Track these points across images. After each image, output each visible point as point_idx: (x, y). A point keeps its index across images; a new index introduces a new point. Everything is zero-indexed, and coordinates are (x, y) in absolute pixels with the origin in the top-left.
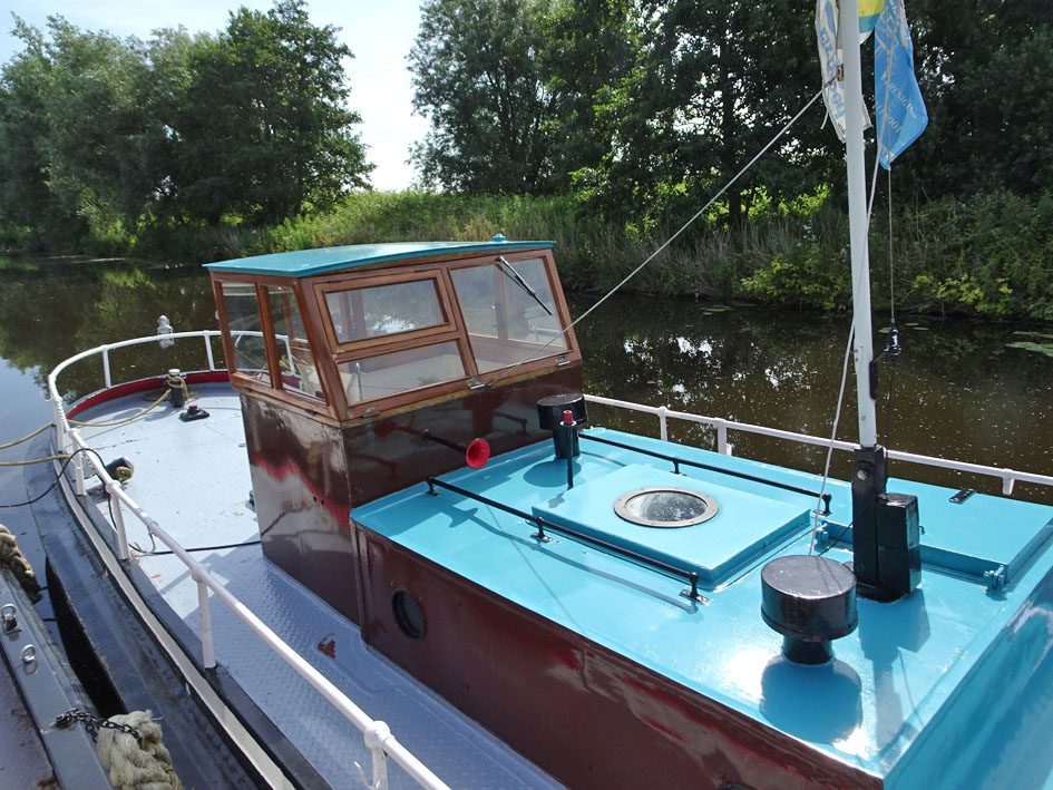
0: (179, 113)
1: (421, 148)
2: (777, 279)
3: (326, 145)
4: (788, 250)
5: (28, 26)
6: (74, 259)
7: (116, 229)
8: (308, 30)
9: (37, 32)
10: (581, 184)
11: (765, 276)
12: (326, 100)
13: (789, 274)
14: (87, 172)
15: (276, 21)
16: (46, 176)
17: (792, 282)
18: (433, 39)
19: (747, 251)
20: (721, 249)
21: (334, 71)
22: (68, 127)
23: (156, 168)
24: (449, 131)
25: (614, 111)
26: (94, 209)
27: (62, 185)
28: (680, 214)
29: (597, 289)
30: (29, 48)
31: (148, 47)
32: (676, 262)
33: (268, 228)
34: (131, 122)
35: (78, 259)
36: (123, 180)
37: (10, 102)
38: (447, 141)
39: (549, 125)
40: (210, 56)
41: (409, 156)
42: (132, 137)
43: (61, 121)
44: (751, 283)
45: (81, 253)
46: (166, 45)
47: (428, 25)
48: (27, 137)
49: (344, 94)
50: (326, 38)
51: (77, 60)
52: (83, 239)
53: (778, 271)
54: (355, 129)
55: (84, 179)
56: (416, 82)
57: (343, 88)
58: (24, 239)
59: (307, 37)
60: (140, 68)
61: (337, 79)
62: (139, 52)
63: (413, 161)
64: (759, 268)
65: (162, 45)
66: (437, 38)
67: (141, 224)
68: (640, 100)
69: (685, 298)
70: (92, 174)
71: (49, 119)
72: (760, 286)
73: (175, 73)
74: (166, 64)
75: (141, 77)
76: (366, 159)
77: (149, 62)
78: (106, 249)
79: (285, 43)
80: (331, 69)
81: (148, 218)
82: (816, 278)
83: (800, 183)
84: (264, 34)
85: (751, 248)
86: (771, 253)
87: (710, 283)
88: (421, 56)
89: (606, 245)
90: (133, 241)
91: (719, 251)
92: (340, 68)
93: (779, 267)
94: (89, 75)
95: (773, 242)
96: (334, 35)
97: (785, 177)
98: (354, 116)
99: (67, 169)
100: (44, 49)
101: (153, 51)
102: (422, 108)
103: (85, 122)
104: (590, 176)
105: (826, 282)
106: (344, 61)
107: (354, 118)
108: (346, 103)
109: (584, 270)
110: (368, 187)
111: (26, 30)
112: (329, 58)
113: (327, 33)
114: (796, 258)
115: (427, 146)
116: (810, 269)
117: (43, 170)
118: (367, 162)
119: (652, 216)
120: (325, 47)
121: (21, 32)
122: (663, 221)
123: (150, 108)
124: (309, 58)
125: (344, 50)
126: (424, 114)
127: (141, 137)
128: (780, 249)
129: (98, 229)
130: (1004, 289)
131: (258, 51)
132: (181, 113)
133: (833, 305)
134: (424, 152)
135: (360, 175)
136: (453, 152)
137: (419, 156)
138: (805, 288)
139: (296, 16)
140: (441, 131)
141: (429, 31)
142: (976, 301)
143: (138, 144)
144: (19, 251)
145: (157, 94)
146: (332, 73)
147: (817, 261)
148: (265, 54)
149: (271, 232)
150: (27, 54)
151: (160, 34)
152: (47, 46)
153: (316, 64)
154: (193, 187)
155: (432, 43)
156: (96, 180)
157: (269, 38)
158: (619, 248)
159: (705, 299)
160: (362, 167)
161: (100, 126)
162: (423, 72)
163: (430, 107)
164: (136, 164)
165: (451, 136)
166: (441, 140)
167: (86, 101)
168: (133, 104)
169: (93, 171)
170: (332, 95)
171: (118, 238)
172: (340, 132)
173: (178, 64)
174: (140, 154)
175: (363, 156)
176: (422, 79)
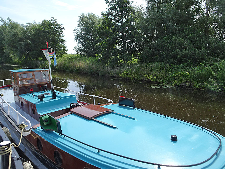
0: (31, 38)
1: (76, 47)
2: (124, 74)
3: (58, 46)
5: (3, 19)
6: (8, 65)
7: (17, 60)
8: (57, 24)
9: (5, 21)
12: (59, 37)
13: (126, 73)
14: (12, 49)
15: (51, 22)
17: (126, 75)
19: (121, 69)
20: (118, 69)
23: (25, 48)
26: (13, 56)
27: (7, 51)
29: (99, 75)
30: (3, 24)
32: (111, 71)
33: (45, 61)
34: (21, 40)
35: (9, 65)
36: (19, 51)
40: (37, 28)
41: (74, 49)
42: (21, 42)
43: (8, 39)
45: (10, 64)
46: (29, 26)
47: (79, 25)
49: (63, 36)
51: (12, 27)
52: (10, 61)
54: (65, 43)
55: (11, 50)
56: (75, 35)
57: (63, 35)
59: (56, 26)
60: (24, 30)
61: (62, 34)
62: (24, 27)
63: (75, 49)
66: (81, 27)
67: (22, 59)
70: (13, 49)
71: (5, 38)
72: (122, 75)
73: (30, 31)
74: (29, 29)
77: (26, 29)
78: (15, 63)
79: (52, 27)
81: (24, 58)
84: (47, 25)
88: (76, 31)
89: (101, 67)
90: (20, 62)
94: (14, 31)
95: (125, 68)
96: (62, 25)
99: (8, 48)
100: (6, 24)
101: (27, 27)
102: (76, 40)
103: (12, 39)
104: (99, 55)
105: (131, 75)
106: (63, 30)
107: (65, 41)
108: (63, 38)
110: (67, 54)
111: (3, 20)
112: (60, 30)
113: (60, 25)
114: (127, 71)
115: (78, 47)
117: (3, 48)
118: (66, 49)
120: (60, 27)
121: (2, 21)
123: (25, 37)
124: (57, 29)
125: (63, 28)
126: (76, 41)
127: (23, 42)
129: (13, 60)
130: (155, 77)
133: (133, 79)
134: (77, 48)
136: (82, 48)
137: (76, 49)
138: (128, 76)
139: (54, 22)
140: (80, 44)
141: (79, 26)
142: (151, 79)
143: (22, 44)
145: (27, 35)
146: (61, 32)
147: (130, 72)
148: (47, 29)
151: (28, 24)
152: (7, 23)
154: (32, 53)
157: (48, 26)
159: (115, 77)
160: (65, 50)
161: (15, 40)
162: (77, 33)
163: (78, 40)
164: (21, 48)
165: (82, 45)
166: (80, 46)
167: (13, 35)
168: (22, 36)
169: (13, 48)
170: (61, 36)
171: (17, 61)
172: (62, 43)
173: (31, 29)
174: (22, 46)
175: (66, 48)
176: (77, 35)
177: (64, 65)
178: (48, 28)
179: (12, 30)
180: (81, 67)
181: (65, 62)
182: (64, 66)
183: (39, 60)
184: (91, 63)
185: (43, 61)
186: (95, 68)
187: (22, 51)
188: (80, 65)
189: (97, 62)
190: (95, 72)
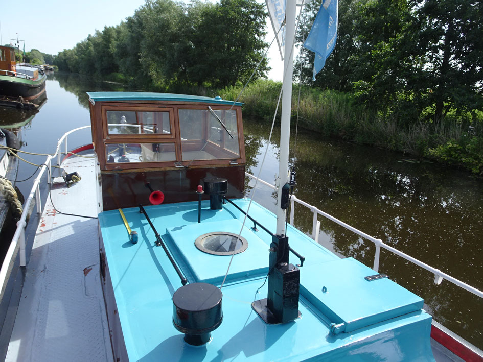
2: (449, 152)
3: (251, 56)
4: (459, 137)
7: (161, 82)
8: (254, 4)
10: (358, 88)
11: (442, 149)
12: (256, 36)
13: (455, 150)
16: (139, 57)
17: (457, 155)
18: (310, 12)
19: (436, 134)
20: (422, 130)
21: (262, 23)
22: (151, 37)
23: (181, 58)
24: (307, 56)
25: (382, 54)
26: (155, 72)
27: (145, 61)
28: (405, 110)
29: (354, 140)
30: (146, 4)
31: (187, 7)
32: (398, 134)
33: (218, 89)
34: (175, 38)
36: (167, 61)
37: (135, 25)
38: (305, 60)
39: (353, 58)
40: (210, 12)
42: (174, 44)
43: (149, 34)
44: (434, 151)
46: (195, 6)
47: (308, 5)
48: (138, 40)
49: (264, 34)
50: (261, 8)
51: (160, 10)
52: (150, 85)
53: (450, 148)
54: (266, 50)
55: (153, 60)
57: (265, 31)
58: (130, 81)
59: (253, 7)
60: (182, 15)
61: (263, 27)
62: (183, 8)
64: (440, 144)
65: (193, 6)
66: (312, 12)
67: (171, 81)
68: (397, 50)
69: (398, 153)
71: (145, 33)
72: (438, 153)
73: (196, 18)
74: (193, 15)
75: (181, 19)
76: (268, 65)
77: (186, 13)
78: (156, 90)
79: (243, 9)
80: (261, 22)
81: (174, 79)
82: (471, 155)
83: (475, 102)
84: (234, 4)
85: (439, 133)
86: (449, 138)
87: (413, 147)
88: (301, 19)
89: (364, 120)
90: (167, 88)
91: (420, 132)
92: (265, 23)
93: (451, 145)
94: (162, 16)
95: (451, 132)
96: (265, 7)
97: (468, 99)
98: (267, 44)
99: (147, 55)
100: (151, 4)
101: (189, 8)
102: (297, 43)
103: (158, 36)
104: (363, 85)
105: (477, 158)
106: (267, 19)
108: (264, 38)
109: (351, 130)
110: (266, 77)
112: (261, 18)
113: (262, 6)
114: (462, 142)
115: (296, 62)
116: (468, 149)
117: (139, 54)
119: (392, 110)
120: (260, 12)
122: (395, 113)
123: (183, 32)
124: (252, 17)
125: (268, 15)
126: (297, 46)
127: (177, 44)
128: (454, 136)
129: (155, 81)
131: (230, 11)
132: (194, 35)
133: (478, 171)
134: (294, 64)
135: (264, 72)
136: (308, 66)
138: (463, 159)
140: (304, 55)
141: (308, 8)
143: (175, 47)
144: (127, 86)
145: (187, 26)
147: (473, 146)
148: (233, 13)
149: (218, 91)
150: (145, 7)
152: (153, 3)
153: (254, 19)
154: (192, 68)
155: (308, 14)
156: (158, 60)
157: (236, 6)
158: (370, 122)
159: (408, 155)
160: (265, 68)
161: (163, 38)
162: (301, 27)
163: (301, 43)
164: (173, 55)
165: (308, 58)
166: (303, 59)
167: (159, 27)
168: (177, 30)
169: (157, 57)
170: (259, 34)
171: (162, 85)
172: (259, 51)
173: (198, 15)
174: (175, 51)
175: (267, 63)
176: (300, 30)
177: (260, 103)
178: (235, 12)
179: (160, 15)
180: (303, 113)
181: (262, 96)
182: (260, 105)
183: (203, 86)
184: (336, 106)
185: (213, 89)
186: (346, 121)
187: (172, 63)
188: (301, 107)
189: (356, 103)
190: (344, 131)
